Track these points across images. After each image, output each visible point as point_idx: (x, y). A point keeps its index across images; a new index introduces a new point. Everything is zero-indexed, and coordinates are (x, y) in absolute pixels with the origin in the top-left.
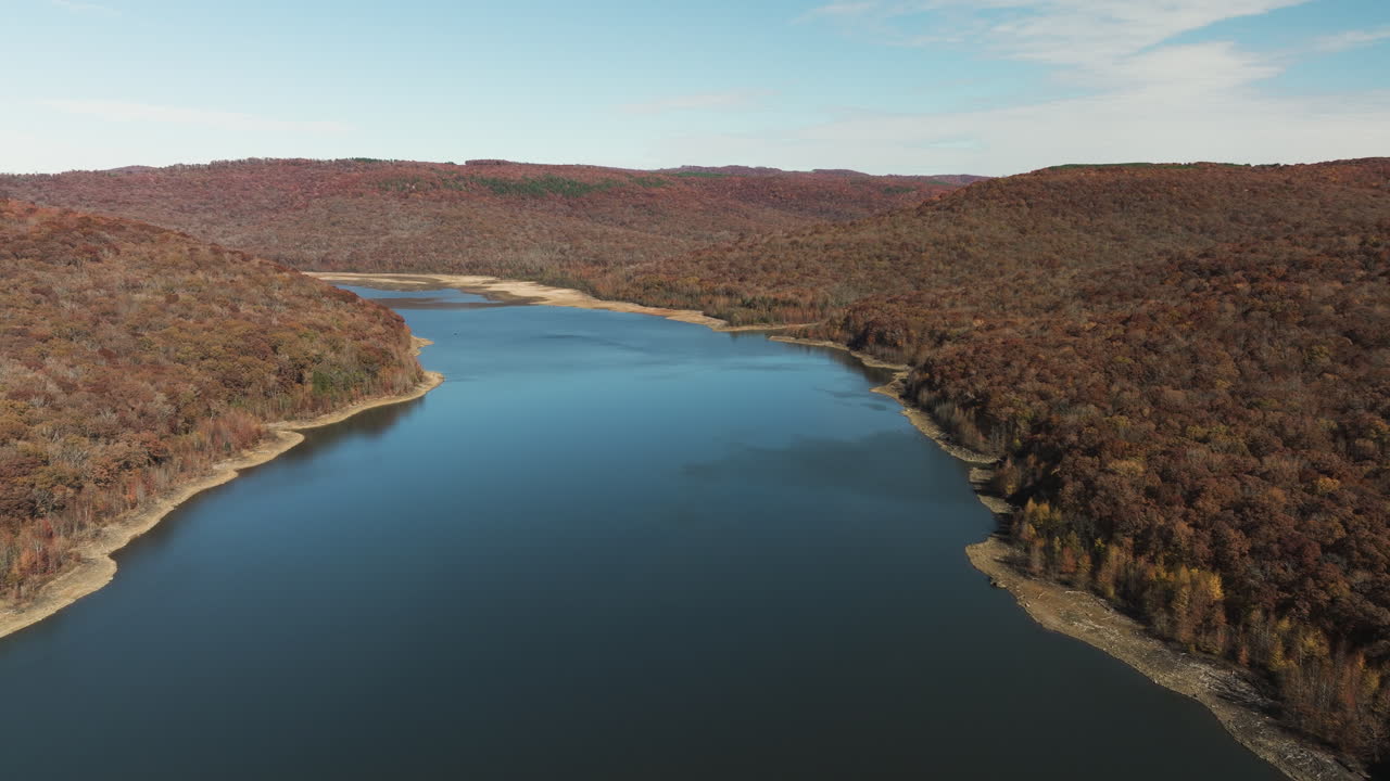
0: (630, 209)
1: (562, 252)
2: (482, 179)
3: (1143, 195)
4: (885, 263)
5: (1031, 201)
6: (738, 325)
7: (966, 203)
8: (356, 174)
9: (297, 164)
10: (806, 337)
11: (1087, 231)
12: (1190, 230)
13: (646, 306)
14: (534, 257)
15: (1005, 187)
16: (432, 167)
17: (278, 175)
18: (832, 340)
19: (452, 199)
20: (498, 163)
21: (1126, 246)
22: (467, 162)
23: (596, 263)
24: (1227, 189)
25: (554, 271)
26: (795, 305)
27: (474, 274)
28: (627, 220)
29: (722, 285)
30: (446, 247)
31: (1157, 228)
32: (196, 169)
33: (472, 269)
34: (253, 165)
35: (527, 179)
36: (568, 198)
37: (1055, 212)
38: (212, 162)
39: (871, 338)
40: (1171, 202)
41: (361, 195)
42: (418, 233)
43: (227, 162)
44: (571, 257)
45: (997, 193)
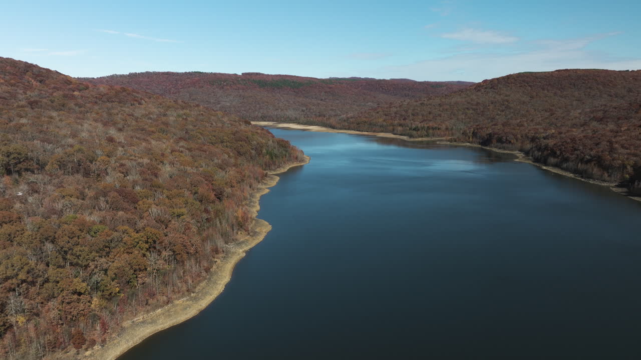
0: (323, 93)
1: (303, 111)
2: (254, 80)
3: (583, 81)
4: (471, 111)
5: (530, 84)
6: (416, 138)
7: (500, 86)
8: (196, 78)
9: (168, 74)
10: (455, 141)
11: (561, 97)
12: (611, 96)
13: (362, 131)
14: (291, 113)
15: (516, 78)
16: (229, 75)
17: (160, 79)
18: (469, 142)
19: (243, 89)
20: (257, 74)
21: (584, 103)
22: (242, 74)
23: (320, 116)
24: (622, 78)
25: (302, 119)
26: (439, 129)
27: (265, 121)
28: (324, 98)
29: (396, 122)
30: (249, 109)
31: (595, 95)
32: (122, 76)
33: (263, 119)
34: (148, 75)
35: (274, 80)
36: (293, 89)
37: (543, 89)
38: (130, 73)
39: (494, 141)
40: (598, 84)
41: (203, 87)
42: (234, 103)
43: (136, 73)
44: (308, 113)
45: (513, 80)
